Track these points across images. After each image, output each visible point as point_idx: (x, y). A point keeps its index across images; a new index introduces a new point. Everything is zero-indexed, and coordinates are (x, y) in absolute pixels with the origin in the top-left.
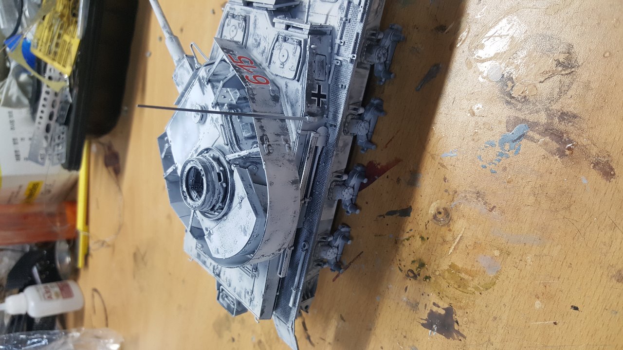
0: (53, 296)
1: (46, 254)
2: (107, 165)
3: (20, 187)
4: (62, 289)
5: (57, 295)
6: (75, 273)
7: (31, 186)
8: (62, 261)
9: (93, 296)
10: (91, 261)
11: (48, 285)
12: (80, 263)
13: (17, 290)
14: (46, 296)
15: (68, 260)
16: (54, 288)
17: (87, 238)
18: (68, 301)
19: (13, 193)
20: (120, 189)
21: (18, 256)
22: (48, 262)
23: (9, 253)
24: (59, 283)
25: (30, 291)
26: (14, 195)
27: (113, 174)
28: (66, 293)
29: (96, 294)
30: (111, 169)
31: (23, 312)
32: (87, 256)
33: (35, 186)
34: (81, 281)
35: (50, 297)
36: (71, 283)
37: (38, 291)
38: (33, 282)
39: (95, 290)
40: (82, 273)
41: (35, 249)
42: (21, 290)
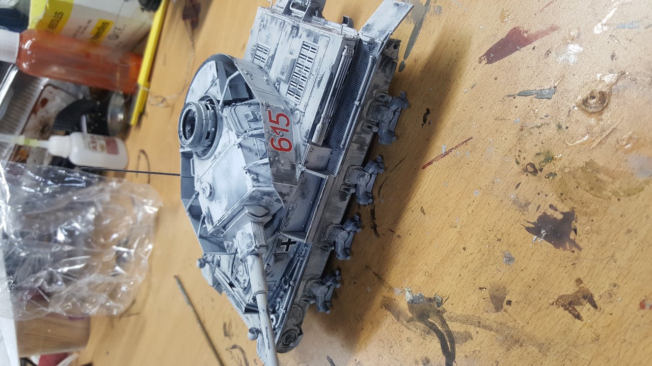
0: (98, 148)
1: (100, 105)
2: (185, 17)
3: (89, 22)
4: (108, 143)
5: (102, 148)
6: (125, 130)
7: (100, 25)
8: (114, 116)
9: (139, 157)
10: (145, 120)
11: (96, 136)
12: (133, 121)
13: (64, 132)
14: (92, 145)
15: (121, 117)
16: (101, 141)
17: (146, 94)
18: (112, 157)
19: (80, 27)
20: (193, 46)
21: (71, 100)
22: (100, 114)
23: (63, 94)
24: (107, 138)
25: (75, 136)
26: (82, 29)
28: (112, 149)
29: (142, 156)
31: (65, 156)
32: (142, 114)
33: (104, 25)
34: (129, 141)
35: (95, 148)
36: (119, 142)
37: (84, 138)
38: (79, 130)
39: (143, 152)
40: (133, 132)
41: (89, 98)
42: (67, 134)
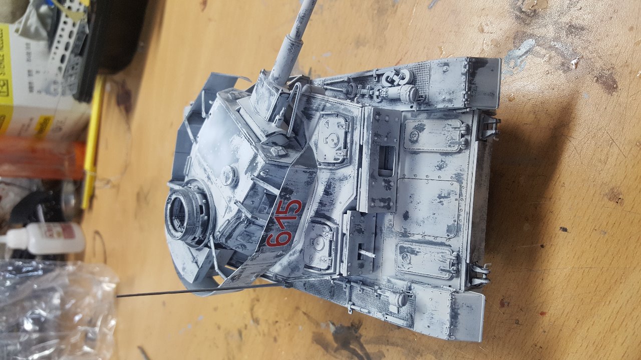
0: (55, 235)
1: (53, 194)
2: (119, 103)
3: (31, 119)
4: (64, 230)
5: (59, 235)
6: (79, 215)
7: (42, 121)
8: (67, 203)
9: (94, 239)
10: (96, 203)
11: (52, 224)
12: (85, 205)
13: (20, 225)
14: (48, 234)
15: (73, 202)
16: (57, 228)
17: (94, 179)
18: (69, 242)
19: (23, 126)
20: (129, 128)
21: (25, 194)
22: (54, 203)
23: (16, 189)
24: (63, 224)
25: (32, 228)
26: (25, 127)
27: (124, 112)
28: (68, 234)
29: (97, 237)
30: (122, 107)
31: (23, 247)
32: (92, 197)
33: (46, 122)
34: (85, 224)
35: (51, 236)
36: (74, 226)
37: (40, 228)
38: (36, 220)
39: (97, 233)
40: (86, 216)
41: (42, 189)
42: (25, 226)
